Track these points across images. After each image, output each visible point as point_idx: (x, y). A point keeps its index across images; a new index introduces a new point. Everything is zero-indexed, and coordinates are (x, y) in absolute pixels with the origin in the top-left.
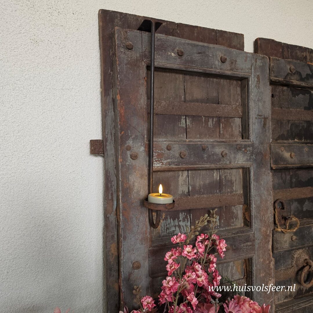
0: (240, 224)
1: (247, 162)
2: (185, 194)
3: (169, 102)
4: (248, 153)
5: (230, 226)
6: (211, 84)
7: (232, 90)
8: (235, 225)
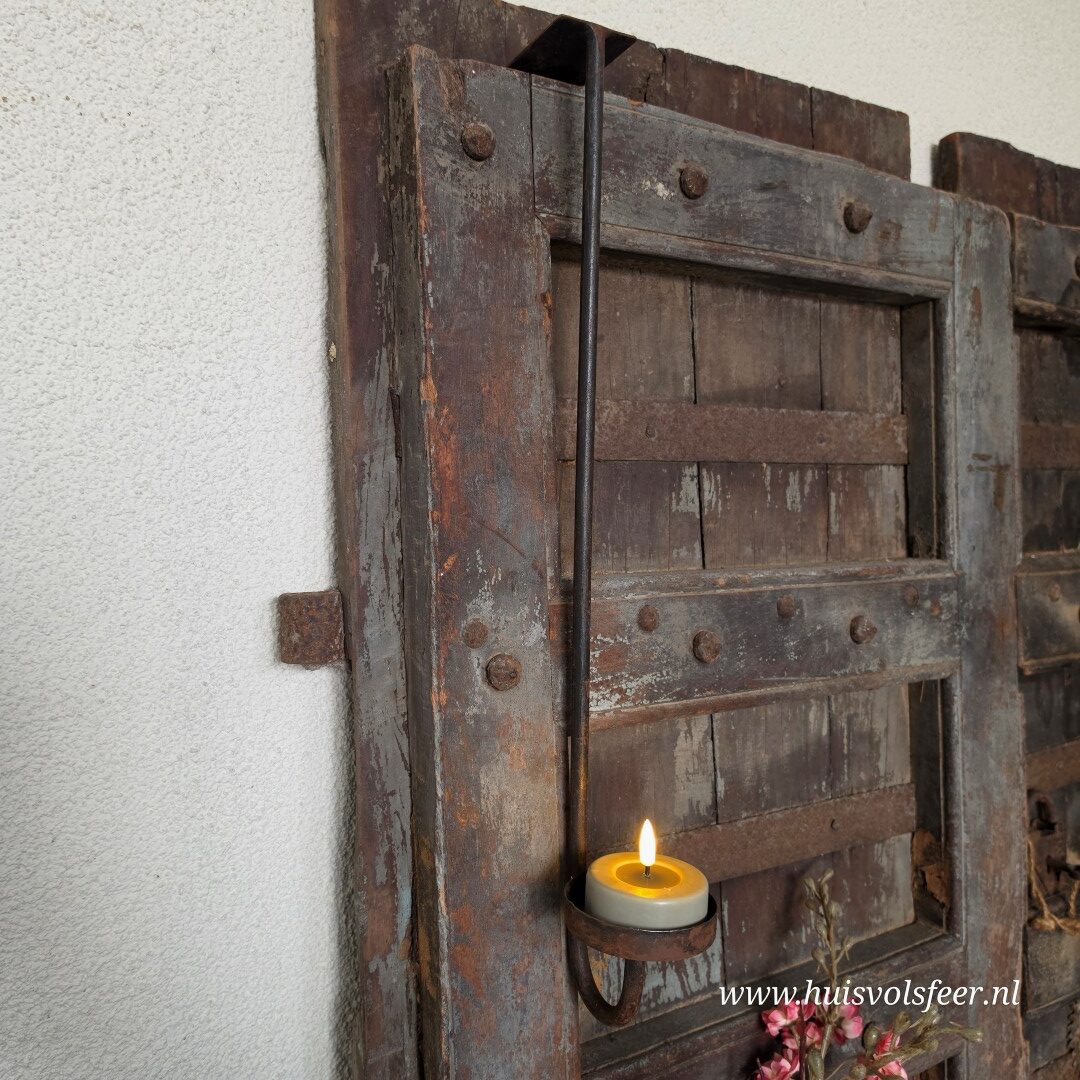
0: (901, 913)
1: (941, 655)
2: (699, 814)
3: (634, 404)
4: (943, 617)
5: (868, 926)
6: (793, 323)
7: (869, 348)
8: (885, 922)
